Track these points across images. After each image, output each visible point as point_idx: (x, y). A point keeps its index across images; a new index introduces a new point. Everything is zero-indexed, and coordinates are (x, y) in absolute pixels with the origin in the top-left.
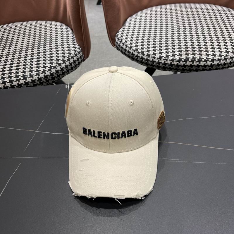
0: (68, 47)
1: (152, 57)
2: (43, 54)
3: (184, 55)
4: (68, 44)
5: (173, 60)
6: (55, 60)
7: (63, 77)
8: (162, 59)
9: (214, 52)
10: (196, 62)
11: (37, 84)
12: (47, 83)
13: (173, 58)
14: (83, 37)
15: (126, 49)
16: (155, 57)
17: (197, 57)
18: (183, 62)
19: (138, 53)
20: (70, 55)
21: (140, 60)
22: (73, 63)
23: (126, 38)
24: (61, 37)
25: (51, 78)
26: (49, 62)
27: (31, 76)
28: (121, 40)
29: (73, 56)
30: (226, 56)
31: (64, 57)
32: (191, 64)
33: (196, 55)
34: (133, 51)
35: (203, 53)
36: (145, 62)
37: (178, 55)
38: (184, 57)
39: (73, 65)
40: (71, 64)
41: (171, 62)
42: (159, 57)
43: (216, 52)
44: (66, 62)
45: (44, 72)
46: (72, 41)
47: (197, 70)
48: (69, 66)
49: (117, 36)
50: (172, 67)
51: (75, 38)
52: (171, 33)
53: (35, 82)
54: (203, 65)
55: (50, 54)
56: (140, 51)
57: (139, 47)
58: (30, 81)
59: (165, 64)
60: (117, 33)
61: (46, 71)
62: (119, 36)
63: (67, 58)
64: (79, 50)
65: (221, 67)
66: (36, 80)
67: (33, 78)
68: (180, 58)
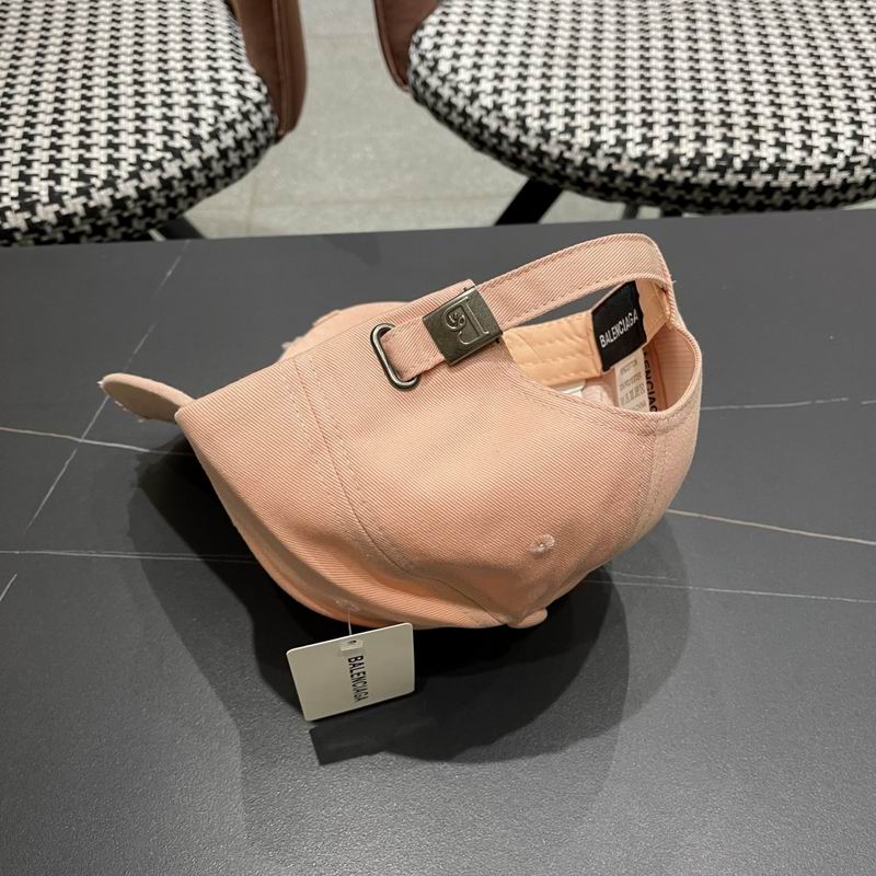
0: (212, 80)
1: (559, 142)
2: (104, 104)
3: (690, 141)
4: (210, 68)
5: (643, 160)
6: (158, 134)
7: (191, 205)
8: (600, 153)
9: (809, 133)
10: (736, 172)
11: (83, 233)
12: (123, 229)
13: (644, 153)
14: (278, 39)
15: (454, 100)
16: (573, 141)
17: (742, 151)
18: (684, 169)
19: (502, 123)
20: (222, 113)
21: (509, 153)
22: (235, 150)
23: (456, 56)
24: (184, 31)
25: (139, 211)
26: (131, 140)
27: (55, 197)
28: (432, 64)
29: (234, 120)
30: (855, 153)
31: (195, 121)
32: (714, 182)
33: (737, 143)
34: (484, 112)
35: (763, 135)
36: (529, 162)
37: (664, 141)
38: (688, 149)
39: (234, 158)
40: (223, 153)
41: (637, 166)
42: (587, 144)
43: (815, 136)
44: (205, 146)
45: (111, 182)
46: (227, 55)
47: (734, 207)
48: (219, 160)
49: (418, 45)
50: (636, 190)
51: (241, 43)
52: (636, 45)
53: (72, 225)
54: (760, 184)
55: (138, 105)
56: (510, 112)
57: (509, 98)
58: (52, 218)
59: (610, 173)
60: (414, 32)
61: (119, 177)
62: (427, 44)
63: (210, 129)
64: (257, 97)
65: (828, 196)
66: (75, 214)
67: (63, 205)
68: (670, 153)
